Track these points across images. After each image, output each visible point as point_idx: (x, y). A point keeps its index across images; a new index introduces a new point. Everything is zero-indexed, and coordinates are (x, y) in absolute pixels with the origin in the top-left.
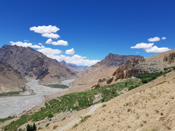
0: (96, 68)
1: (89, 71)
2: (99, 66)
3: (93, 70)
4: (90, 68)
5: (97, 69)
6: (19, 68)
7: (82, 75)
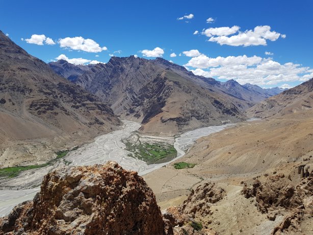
0: (295, 96)
1: (276, 104)
2: (306, 90)
3: (288, 101)
4: (281, 95)
5: (299, 99)
6: (126, 98)
7: (257, 113)
